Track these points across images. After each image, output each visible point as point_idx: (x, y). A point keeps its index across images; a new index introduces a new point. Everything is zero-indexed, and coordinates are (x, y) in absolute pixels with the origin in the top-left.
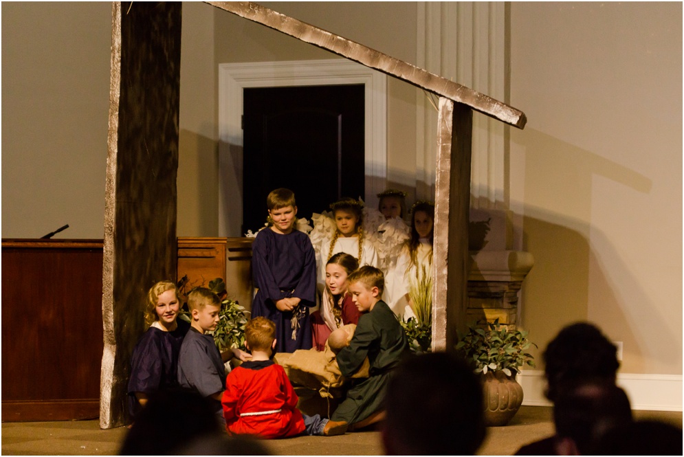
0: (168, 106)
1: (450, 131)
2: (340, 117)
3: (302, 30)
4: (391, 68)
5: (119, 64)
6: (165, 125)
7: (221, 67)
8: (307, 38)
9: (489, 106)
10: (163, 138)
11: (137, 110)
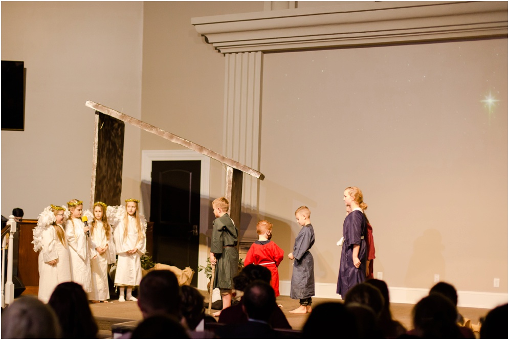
0: (118, 167)
1: (232, 180)
2: (191, 174)
3: (172, 137)
4: (208, 154)
5: (97, 149)
6: (116, 174)
7: (143, 151)
8: (174, 141)
9: (248, 171)
10: (115, 180)
11: (104, 169)
